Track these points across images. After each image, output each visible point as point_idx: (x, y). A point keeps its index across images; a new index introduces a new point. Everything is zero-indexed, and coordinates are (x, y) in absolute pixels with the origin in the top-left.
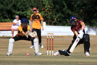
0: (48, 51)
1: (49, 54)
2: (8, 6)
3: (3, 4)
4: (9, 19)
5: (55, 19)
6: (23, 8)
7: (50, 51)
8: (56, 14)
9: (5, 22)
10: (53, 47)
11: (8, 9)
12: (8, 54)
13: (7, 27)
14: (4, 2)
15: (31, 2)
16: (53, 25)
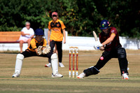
0: (70, 72)
1: (72, 75)
2: (14, 9)
3: (8, 6)
4: (15, 27)
5: (81, 28)
6: (35, 12)
7: (73, 72)
8: (81, 21)
9: (11, 31)
10: (77, 66)
11: (15, 13)
12: (15, 75)
13: (13, 37)
14: (10, 4)
15: (46, 4)
16: (78, 36)
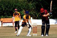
0: (34, 34)
1: (34, 35)
4: (11, 16)
5: (38, 16)
6: (19, 10)
7: (35, 34)
8: (38, 13)
10: (36, 32)
13: (10, 20)
15: (23, 6)
